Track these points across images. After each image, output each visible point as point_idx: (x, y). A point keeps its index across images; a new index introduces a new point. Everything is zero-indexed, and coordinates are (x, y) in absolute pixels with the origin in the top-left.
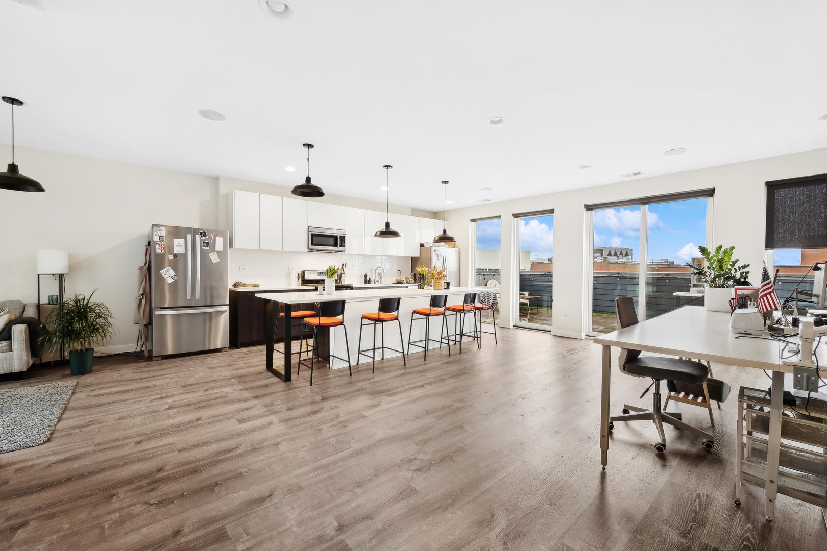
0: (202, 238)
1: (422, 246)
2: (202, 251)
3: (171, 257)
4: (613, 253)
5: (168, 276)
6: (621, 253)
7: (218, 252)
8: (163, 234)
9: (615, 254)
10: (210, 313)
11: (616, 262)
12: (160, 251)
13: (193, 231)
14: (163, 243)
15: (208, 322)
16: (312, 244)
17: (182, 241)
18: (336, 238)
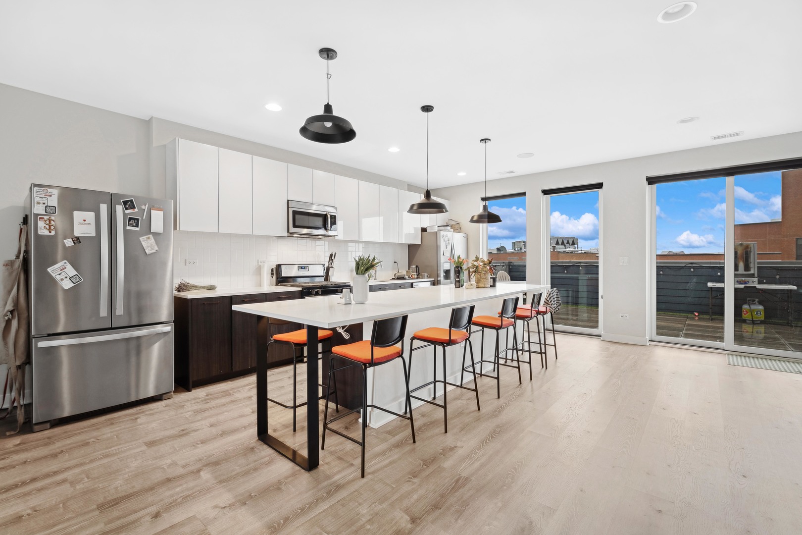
0: (127, 212)
1: (424, 230)
2: (126, 232)
3: (69, 243)
4: (560, 242)
5: (63, 276)
6: (568, 243)
7: (156, 235)
8: (53, 201)
9: (563, 244)
10: (138, 338)
11: (564, 251)
12: (46, 233)
13: (112, 199)
14: (53, 218)
15: (133, 353)
16: (295, 226)
17: (90, 216)
18: (325, 217)
